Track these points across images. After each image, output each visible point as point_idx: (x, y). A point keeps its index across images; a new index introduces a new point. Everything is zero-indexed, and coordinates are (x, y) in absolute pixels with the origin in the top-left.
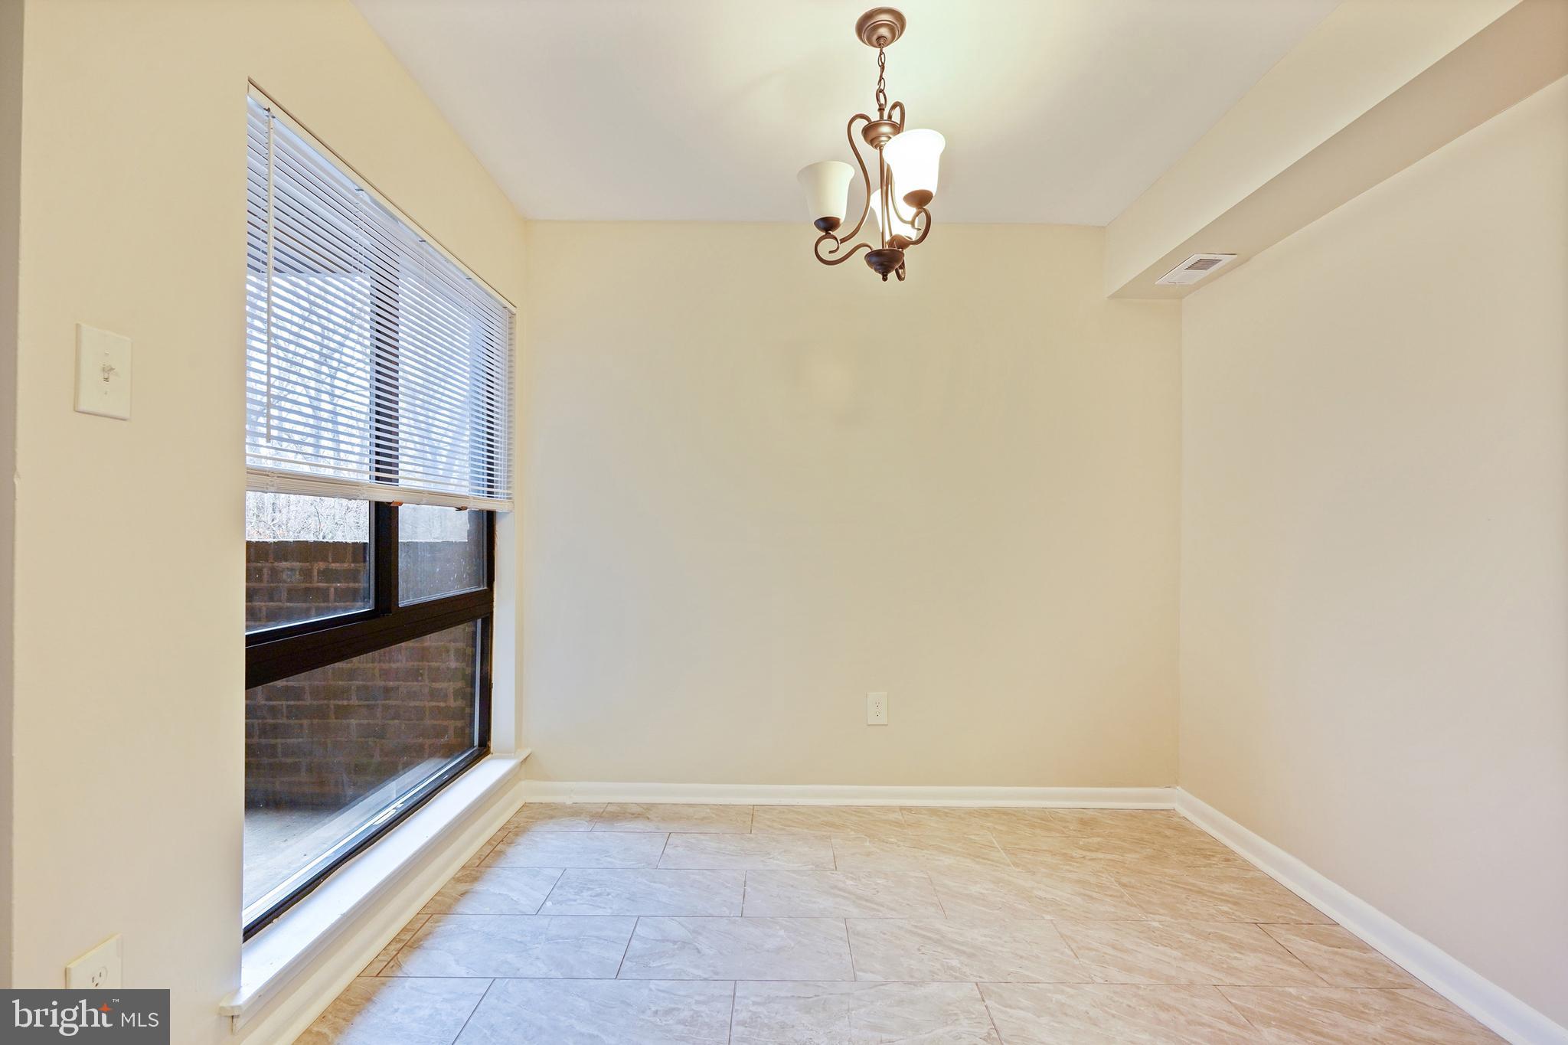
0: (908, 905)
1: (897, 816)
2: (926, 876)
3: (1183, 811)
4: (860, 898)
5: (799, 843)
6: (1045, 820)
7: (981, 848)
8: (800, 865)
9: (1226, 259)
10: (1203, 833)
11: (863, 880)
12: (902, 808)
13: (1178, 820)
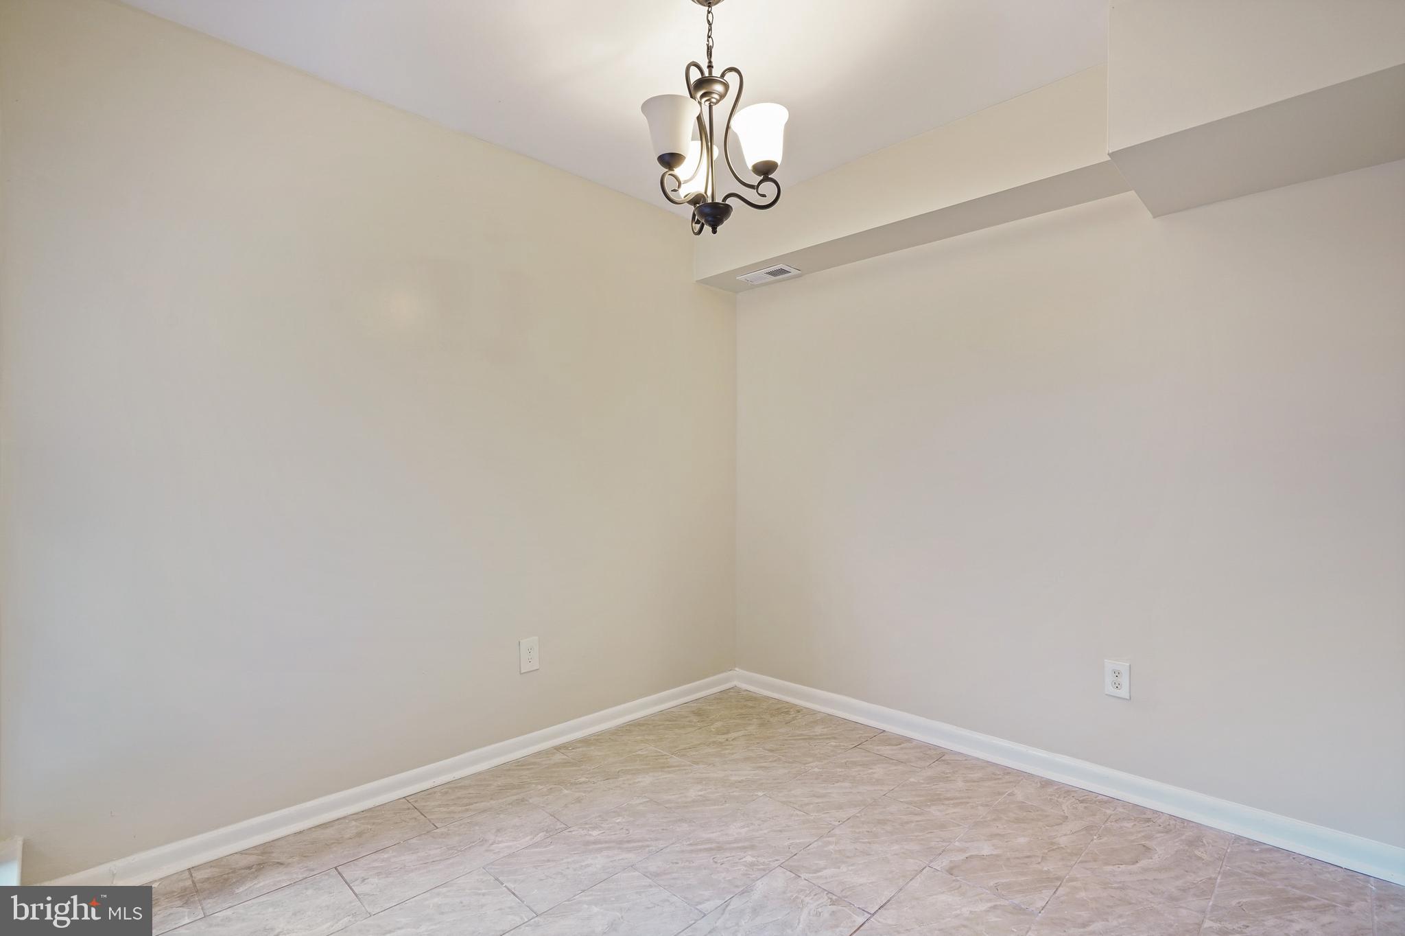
0: (663, 830)
1: (558, 757)
2: (648, 800)
3: (744, 686)
4: (621, 842)
5: (502, 816)
6: (669, 720)
7: (657, 759)
8: (529, 837)
9: (794, 272)
10: (768, 698)
11: (603, 825)
12: (558, 748)
13: (745, 693)
